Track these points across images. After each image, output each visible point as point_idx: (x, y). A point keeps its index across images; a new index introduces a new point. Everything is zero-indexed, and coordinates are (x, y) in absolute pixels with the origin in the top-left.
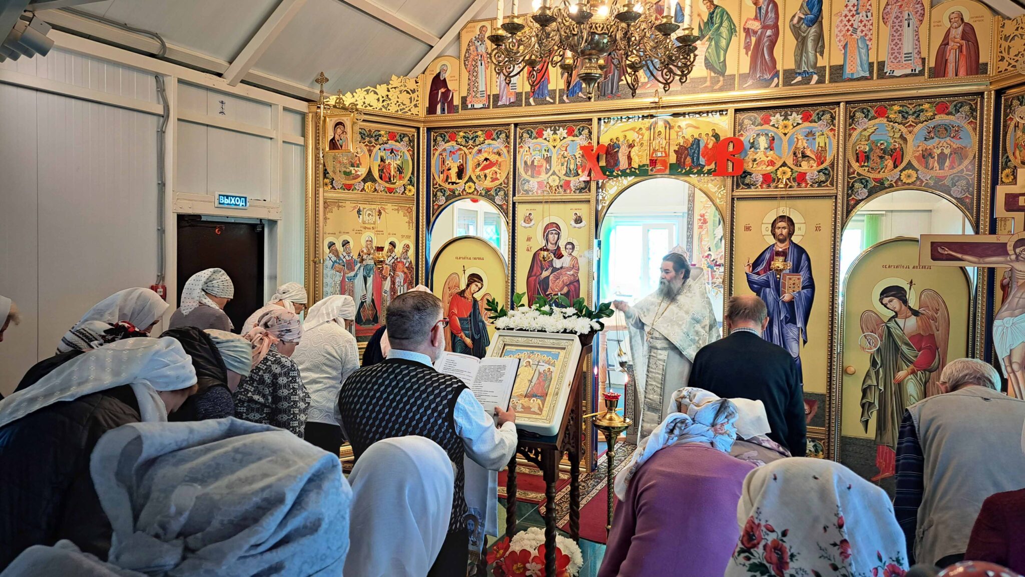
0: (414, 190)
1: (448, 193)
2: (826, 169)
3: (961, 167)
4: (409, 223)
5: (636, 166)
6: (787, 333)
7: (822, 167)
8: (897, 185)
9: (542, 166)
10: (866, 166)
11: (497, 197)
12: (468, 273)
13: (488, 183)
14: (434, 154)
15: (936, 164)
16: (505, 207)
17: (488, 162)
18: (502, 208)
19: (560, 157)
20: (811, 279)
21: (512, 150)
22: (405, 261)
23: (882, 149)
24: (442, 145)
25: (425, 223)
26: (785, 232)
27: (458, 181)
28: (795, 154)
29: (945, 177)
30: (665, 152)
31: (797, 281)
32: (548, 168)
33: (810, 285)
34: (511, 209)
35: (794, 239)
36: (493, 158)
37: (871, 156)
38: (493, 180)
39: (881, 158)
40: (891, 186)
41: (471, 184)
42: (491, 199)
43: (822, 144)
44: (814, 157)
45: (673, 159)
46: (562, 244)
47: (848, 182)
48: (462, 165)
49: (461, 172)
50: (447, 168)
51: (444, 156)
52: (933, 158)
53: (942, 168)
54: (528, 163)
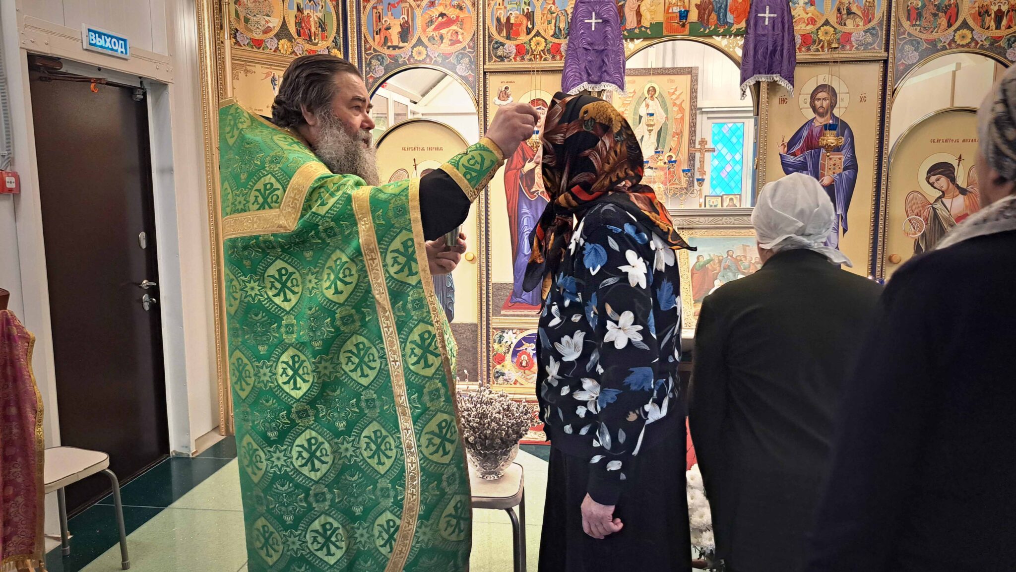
1: (388, 61)
5: (647, 25)
7: (869, 26)
8: (951, 47)
9: (520, 24)
11: (458, 67)
12: (422, 167)
13: (445, 47)
14: (365, 7)
15: (993, 24)
16: (471, 79)
17: (445, 19)
18: (468, 81)
19: (545, 11)
20: (853, 158)
23: (935, 5)
26: (825, 104)
27: (401, 44)
28: (839, 10)
29: (1001, 38)
31: (838, 162)
32: (530, 26)
33: (852, 166)
34: (481, 80)
35: (836, 112)
36: (452, 13)
37: (924, 14)
38: (454, 42)
39: (935, 15)
40: (944, 48)
41: (420, 48)
44: (860, 14)
47: (898, 44)
48: (407, 22)
49: (405, 32)
50: (385, 26)
51: (380, 10)
52: (989, 15)
53: (998, 27)
54: (502, 20)
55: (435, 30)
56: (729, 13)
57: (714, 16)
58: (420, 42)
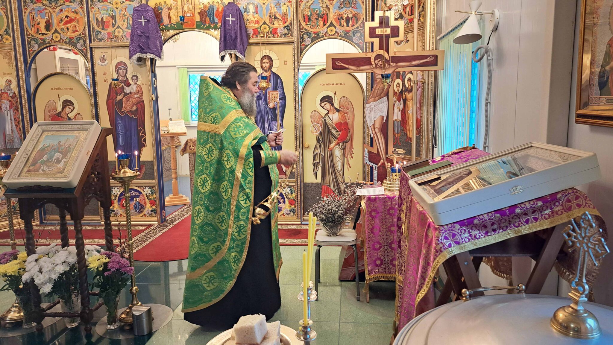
0: (11, 39)
1: (40, 41)
2: (288, 26)
3: (358, 25)
4: (9, 63)
5: (174, 22)
6: (273, 127)
7: (286, 25)
8: (326, 36)
9: (109, 22)
10: (309, 25)
11: (78, 44)
12: (63, 99)
13: (70, 34)
14: (25, 12)
15: (345, 24)
16: (85, 51)
17: (69, 19)
18: (83, 52)
19: (122, 15)
20: (283, 93)
21: (85, 10)
22: (9, 92)
23: (317, 14)
24: (31, 6)
25: (23, 64)
26: (268, 65)
27: (46, 32)
28: (270, 16)
29: (349, 31)
30: (193, 14)
31: (276, 96)
32: (114, 23)
33: (283, 98)
34: (89, 52)
35: (274, 70)
36: (72, 16)
37: (312, 18)
38: (74, 32)
39: (317, 19)
40: (323, 36)
41: (57, 34)
42: (75, 46)
43: (285, 11)
44: (281, 19)
45: (198, 18)
46: (129, 76)
47: (300, 34)
48: (49, 21)
49: (48, 26)
50: (37, 23)
51: (33, 14)
52: (343, 20)
53: (348, 26)
54: (99, 19)
55: (64, 24)
56: (215, 17)
57: (208, 19)
58: (56, 31)
